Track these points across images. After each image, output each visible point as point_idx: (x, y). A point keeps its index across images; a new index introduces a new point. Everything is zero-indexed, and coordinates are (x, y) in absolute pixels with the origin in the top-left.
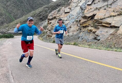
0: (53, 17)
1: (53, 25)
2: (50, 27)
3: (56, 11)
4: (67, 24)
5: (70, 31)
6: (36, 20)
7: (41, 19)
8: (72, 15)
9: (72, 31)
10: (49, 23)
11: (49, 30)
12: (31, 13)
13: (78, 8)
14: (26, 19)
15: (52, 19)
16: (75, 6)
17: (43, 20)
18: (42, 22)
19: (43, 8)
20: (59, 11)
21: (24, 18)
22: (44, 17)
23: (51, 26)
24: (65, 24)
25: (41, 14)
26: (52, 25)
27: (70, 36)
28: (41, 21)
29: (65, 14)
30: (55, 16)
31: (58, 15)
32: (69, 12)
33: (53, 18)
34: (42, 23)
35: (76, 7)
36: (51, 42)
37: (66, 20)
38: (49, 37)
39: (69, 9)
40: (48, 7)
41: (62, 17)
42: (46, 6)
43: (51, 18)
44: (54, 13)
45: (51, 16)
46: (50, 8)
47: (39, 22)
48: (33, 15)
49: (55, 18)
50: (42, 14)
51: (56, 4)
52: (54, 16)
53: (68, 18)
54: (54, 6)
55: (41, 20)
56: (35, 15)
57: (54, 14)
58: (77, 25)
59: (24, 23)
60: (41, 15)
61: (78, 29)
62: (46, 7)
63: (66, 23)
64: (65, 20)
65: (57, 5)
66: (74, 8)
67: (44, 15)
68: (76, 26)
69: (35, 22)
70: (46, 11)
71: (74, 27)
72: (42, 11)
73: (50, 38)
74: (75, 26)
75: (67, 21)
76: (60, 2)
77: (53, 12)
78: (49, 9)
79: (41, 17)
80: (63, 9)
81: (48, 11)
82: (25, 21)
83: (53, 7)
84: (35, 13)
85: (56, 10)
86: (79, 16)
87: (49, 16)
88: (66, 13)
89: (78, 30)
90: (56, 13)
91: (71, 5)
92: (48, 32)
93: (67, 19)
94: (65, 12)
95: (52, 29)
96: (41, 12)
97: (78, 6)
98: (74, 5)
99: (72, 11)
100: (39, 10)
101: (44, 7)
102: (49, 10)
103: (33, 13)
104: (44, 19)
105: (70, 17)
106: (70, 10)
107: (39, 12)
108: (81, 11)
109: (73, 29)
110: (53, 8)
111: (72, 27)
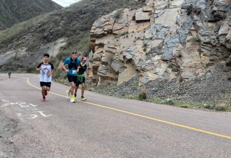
0: (106, 29)
1: (114, 51)
2: (104, 55)
3: (111, 17)
4: (160, 48)
5: (182, 68)
6: (34, 40)
7: (45, 38)
8: (163, 27)
9: (190, 67)
10: (96, 45)
11: (103, 63)
12: (21, 26)
13: (175, 12)
14: (8, 36)
15: (103, 35)
16: (164, 6)
17: (51, 41)
18: (48, 45)
19: (47, 15)
20: (118, 17)
21: (4, 35)
22: (52, 35)
23: (106, 51)
24: (150, 47)
25: (44, 27)
26: (110, 50)
27: (187, 80)
28: (46, 43)
29: (138, 25)
30: (110, 27)
31: (117, 26)
32: (149, 21)
33: (106, 33)
34: (48, 48)
35: (166, 8)
36: (131, 98)
37: (151, 39)
38: (107, 81)
39: (147, 13)
40: (60, 15)
41: (133, 32)
42: (56, 11)
43: (99, 31)
44: (105, 20)
45: (100, 28)
46: (65, 17)
47: (40, 45)
48: (27, 28)
49: (110, 32)
50: (48, 28)
51: (79, 10)
52: (106, 27)
53: (154, 33)
54: (74, 13)
55: (46, 41)
56: (29, 28)
57: (107, 23)
58: (200, 51)
59: (5, 45)
60: (44, 30)
61: (208, 62)
62: (55, 15)
63: (154, 46)
64: (146, 39)
65: (81, 11)
66: (162, 11)
67: (51, 29)
68: (197, 53)
69: (31, 43)
70: (56, 23)
71: (192, 57)
72: (46, 21)
73: (109, 84)
74: (192, 54)
75: (153, 42)
76: (86, 6)
77: (102, 19)
78: (62, 17)
79: (46, 34)
80: (129, 14)
81: (59, 22)
82: (5, 41)
83: (70, 14)
84: (30, 25)
85: (109, 15)
86: (193, 28)
87: (93, 28)
88: (139, 22)
89: (208, 65)
90: (112, 20)
91: (148, 4)
92: (99, 68)
93: (151, 36)
94: (137, 19)
95: (112, 60)
96: (44, 24)
97: (171, 7)
98: (159, 3)
99: (157, 17)
100: (40, 20)
101: (52, 13)
102: (62, 20)
103: (25, 25)
104: (52, 39)
105: (157, 31)
106: (149, 15)
107: (39, 23)
108: (195, 17)
109: (189, 60)
110: (70, 16)
111: (184, 54)
